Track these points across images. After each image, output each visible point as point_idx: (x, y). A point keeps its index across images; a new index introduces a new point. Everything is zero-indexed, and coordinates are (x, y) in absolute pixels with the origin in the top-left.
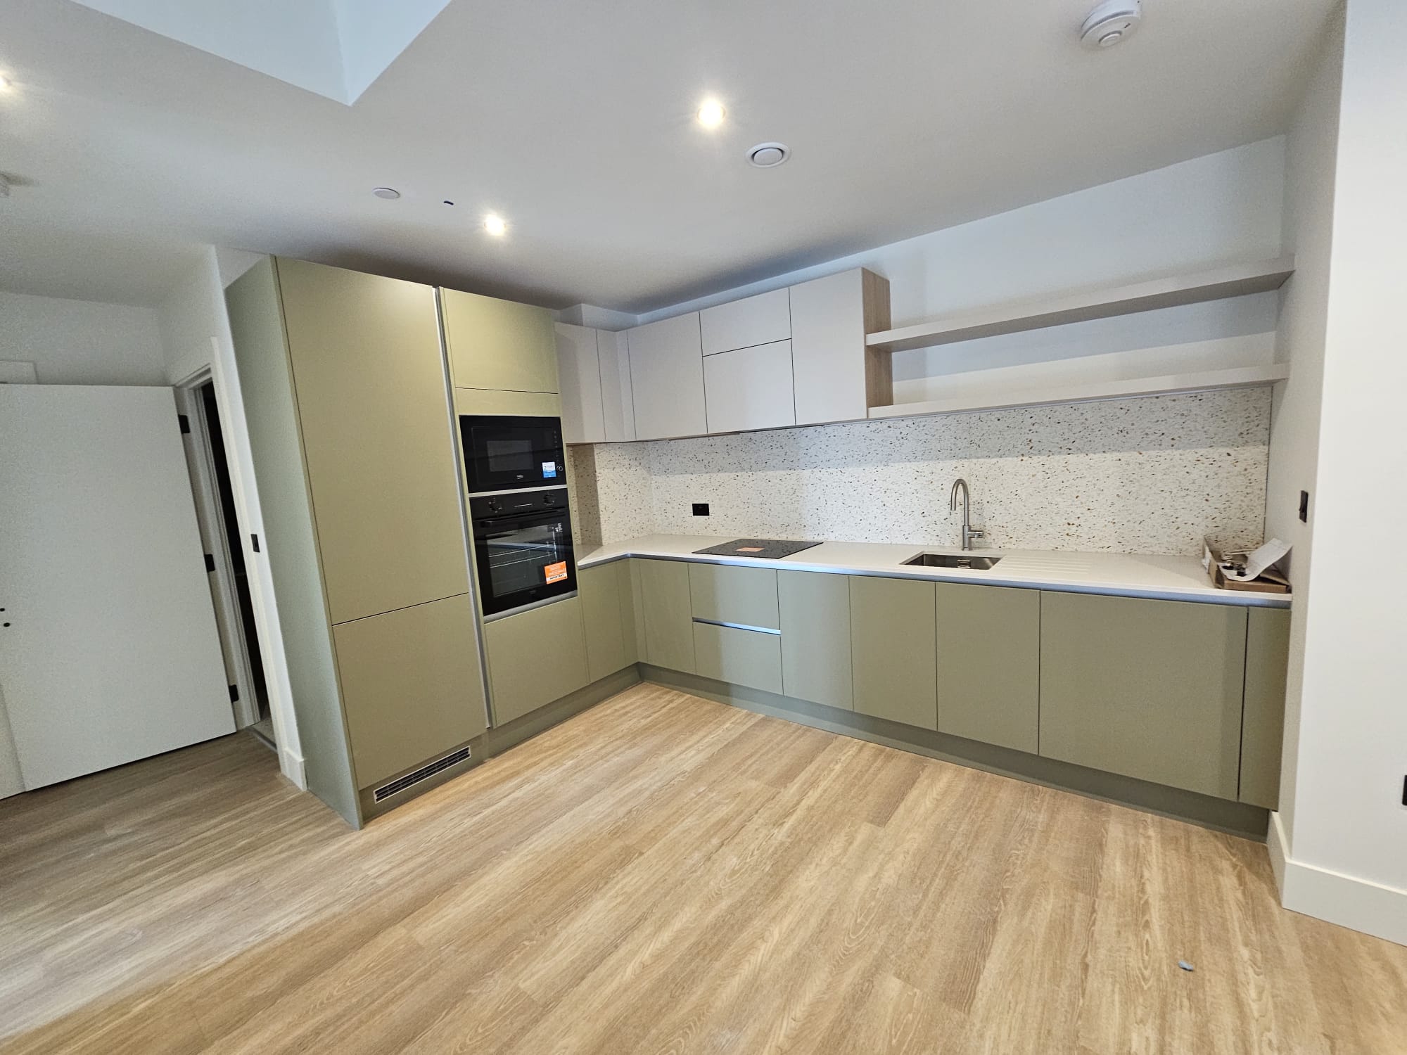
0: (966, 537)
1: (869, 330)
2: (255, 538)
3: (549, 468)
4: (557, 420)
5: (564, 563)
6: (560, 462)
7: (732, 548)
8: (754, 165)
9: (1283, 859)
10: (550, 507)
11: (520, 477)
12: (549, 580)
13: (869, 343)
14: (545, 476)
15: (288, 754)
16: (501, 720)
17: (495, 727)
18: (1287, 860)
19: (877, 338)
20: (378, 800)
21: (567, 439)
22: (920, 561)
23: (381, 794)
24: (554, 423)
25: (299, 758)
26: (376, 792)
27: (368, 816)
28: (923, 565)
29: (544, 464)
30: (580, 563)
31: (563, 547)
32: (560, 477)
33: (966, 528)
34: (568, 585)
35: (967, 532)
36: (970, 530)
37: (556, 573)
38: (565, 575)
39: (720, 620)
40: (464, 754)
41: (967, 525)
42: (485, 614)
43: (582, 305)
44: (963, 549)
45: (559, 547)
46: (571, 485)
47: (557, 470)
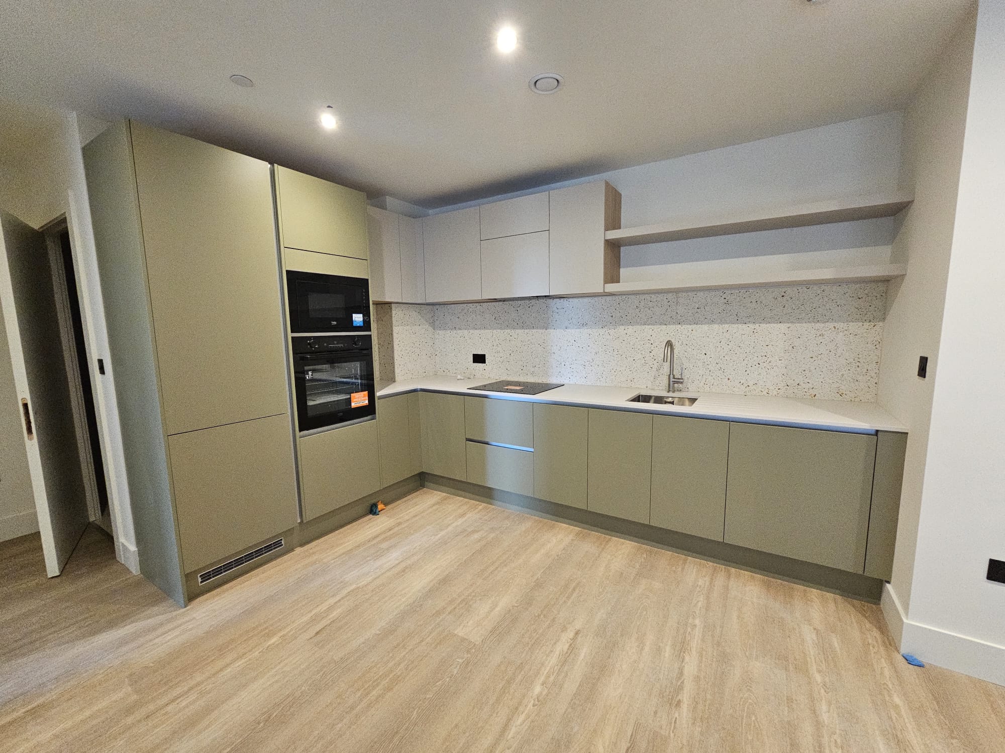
0: (671, 383)
1: (607, 229)
2: (101, 362)
3: (358, 318)
4: (366, 282)
5: (366, 393)
6: (367, 314)
7: (500, 386)
8: (536, 91)
9: (901, 620)
10: (356, 349)
11: (335, 323)
12: (353, 405)
13: (608, 238)
14: (355, 324)
15: (123, 545)
16: (309, 515)
17: (305, 521)
18: (905, 620)
19: (613, 235)
20: (201, 582)
21: (372, 298)
22: (638, 399)
23: (205, 578)
24: (363, 284)
25: (133, 548)
26: (200, 576)
27: (191, 597)
28: (639, 402)
29: (353, 315)
30: (378, 394)
31: (366, 381)
32: (367, 326)
33: (672, 376)
34: (368, 411)
35: (672, 379)
36: (674, 378)
37: (359, 400)
38: (367, 402)
39: (486, 440)
40: (278, 544)
41: (671, 374)
42: (300, 430)
43: (387, 197)
44: (668, 392)
45: (363, 382)
46: (374, 333)
47: (364, 321)
